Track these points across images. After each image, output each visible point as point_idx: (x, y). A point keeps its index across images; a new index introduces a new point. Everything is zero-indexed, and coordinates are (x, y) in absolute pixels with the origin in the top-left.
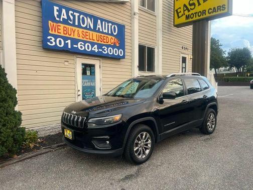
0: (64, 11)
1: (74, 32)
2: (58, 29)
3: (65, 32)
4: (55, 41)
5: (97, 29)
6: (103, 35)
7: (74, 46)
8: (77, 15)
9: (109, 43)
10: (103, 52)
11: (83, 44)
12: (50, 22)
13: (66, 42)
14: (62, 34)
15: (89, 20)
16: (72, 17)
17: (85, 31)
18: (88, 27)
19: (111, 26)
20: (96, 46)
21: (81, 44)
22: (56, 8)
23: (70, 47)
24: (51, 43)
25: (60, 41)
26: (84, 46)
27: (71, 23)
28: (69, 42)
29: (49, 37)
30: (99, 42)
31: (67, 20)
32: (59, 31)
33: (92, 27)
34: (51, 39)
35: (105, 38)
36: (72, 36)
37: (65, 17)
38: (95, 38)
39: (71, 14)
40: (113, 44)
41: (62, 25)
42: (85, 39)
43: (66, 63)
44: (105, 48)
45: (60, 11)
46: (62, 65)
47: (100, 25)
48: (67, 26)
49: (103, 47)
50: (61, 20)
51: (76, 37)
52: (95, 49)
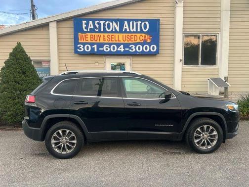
0: (91, 22)
1: (100, 38)
2: (86, 38)
3: (92, 39)
4: (84, 48)
5: (124, 30)
6: (130, 34)
7: (100, 49)
8: (102, 22)
9: (138, 41)
10: (130, 50)
11: (108, 46)
12: (79, 34)
13: (93, 47)
14: (89, 41)
15: (115, 24)
16: (97, 26)
17: (110, 34)
18: (114, 30)
19: (141, 24)
20: (122, 46)
21: (106, 47)
22: (84, 22)
23: (96, 50)
24: (81, 49)
25: (88, 47)
26: (110, 47)
27: (97, 30)
28: (95, 46)
29: (78, 46)
30: (126, 42)
31: (94, 29)
32: (87, 39)
33: (118, 30)
34: (80, 46)
35: (133, 37)
36: (98, 41)
37: (92, 27)
38: (121, 39)
39: (97, 23)
40: (142, 41)
41: (89, 34)
42: (110, 42)
43: (97, 64)
44: (132, 47)
45: (87, 24)
46: (93, 65)
47: (127, 25)
48: (93, 34)
49: (130, 46)
50: (89, 30)
51: (102, 41)
52: (121, 48)
